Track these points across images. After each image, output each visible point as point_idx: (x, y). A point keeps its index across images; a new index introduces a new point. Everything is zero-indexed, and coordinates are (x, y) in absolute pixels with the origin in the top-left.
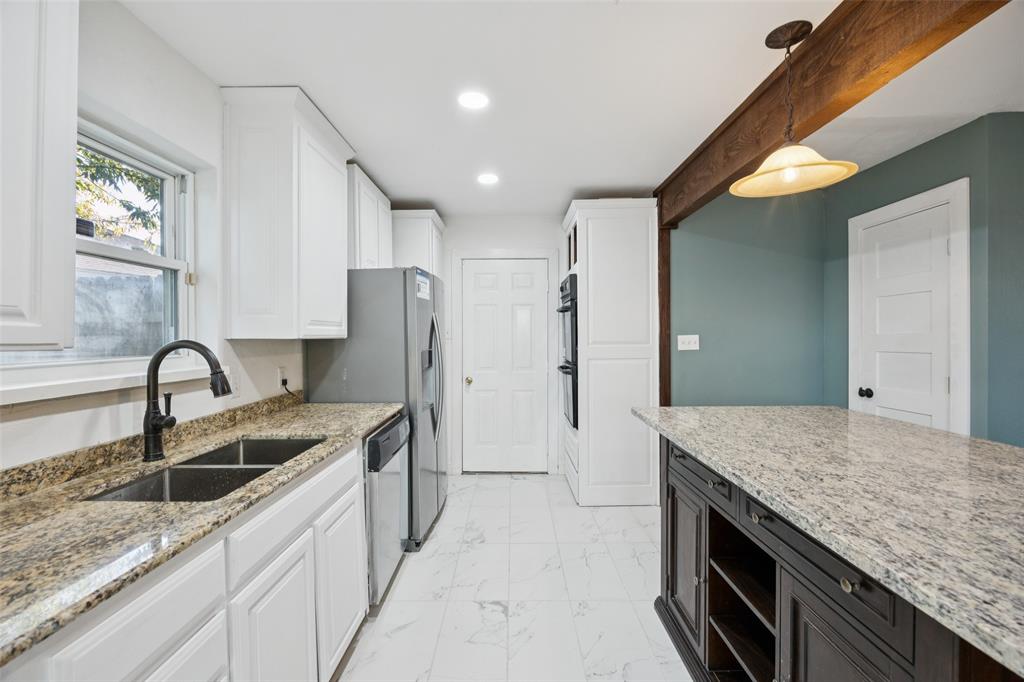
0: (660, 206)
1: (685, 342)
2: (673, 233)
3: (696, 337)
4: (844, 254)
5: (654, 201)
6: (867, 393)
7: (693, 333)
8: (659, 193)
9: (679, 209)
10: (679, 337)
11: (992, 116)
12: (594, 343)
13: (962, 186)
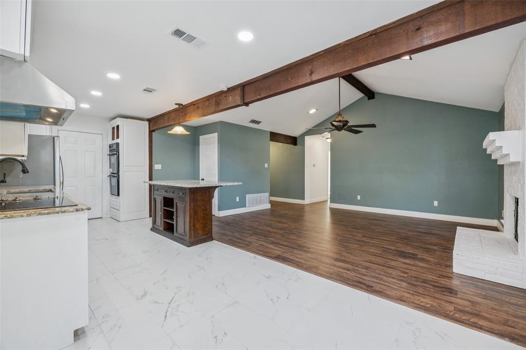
0: (149, 124)
1: (157, 167)
2: (153, 133)
3: (160, 165)
4: (199, 145)
5: (147, 122)
6: (203, 180)
7: (160, 164)
8: (149, 120)
9: (156, 128)
10: (155, 165)
11: (221, 121)
12: (126, 166)
13: (216, 135)
